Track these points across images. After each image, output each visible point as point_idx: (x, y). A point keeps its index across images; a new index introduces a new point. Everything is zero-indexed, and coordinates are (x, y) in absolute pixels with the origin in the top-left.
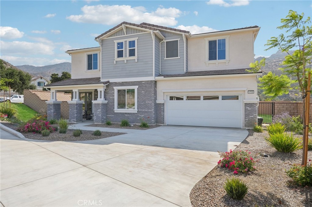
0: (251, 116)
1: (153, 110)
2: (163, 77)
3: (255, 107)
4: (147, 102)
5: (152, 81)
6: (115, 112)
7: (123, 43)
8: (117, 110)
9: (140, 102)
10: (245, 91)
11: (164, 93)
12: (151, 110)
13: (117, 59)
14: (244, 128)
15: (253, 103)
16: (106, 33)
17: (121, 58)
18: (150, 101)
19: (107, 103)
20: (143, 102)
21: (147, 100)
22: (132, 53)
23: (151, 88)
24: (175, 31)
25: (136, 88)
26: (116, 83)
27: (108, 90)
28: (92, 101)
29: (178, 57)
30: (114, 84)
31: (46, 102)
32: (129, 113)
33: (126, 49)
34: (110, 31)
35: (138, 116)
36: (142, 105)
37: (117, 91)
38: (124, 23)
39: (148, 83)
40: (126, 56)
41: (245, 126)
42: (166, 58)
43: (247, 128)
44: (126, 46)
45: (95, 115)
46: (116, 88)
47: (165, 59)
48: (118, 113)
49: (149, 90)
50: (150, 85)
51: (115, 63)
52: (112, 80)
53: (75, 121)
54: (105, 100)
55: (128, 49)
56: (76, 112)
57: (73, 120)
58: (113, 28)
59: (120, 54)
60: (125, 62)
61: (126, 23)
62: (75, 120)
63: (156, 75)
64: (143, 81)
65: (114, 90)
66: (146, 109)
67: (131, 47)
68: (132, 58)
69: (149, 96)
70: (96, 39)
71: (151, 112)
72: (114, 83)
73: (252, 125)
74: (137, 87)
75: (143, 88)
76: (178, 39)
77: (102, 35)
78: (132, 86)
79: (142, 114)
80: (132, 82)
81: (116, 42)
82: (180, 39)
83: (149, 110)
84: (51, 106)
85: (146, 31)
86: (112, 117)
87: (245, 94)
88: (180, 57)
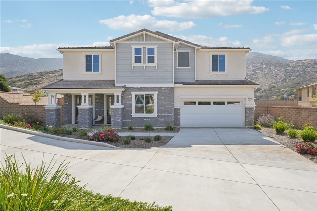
0: (250, 118)
1: (173, 114)
2: (182, 84)
3: (253, 110)
4: (166, 107)
5: (171, 87)
6: (132, 117)
7: (141, 49)
8: (134, 115)
9: (160, 107)
10: (246, 98)
11: (180, 98)
12: (171, 114)
13: (134, 64)
14: (244, 127)
15: (252, 108)
16: (123, 37)
17: (140, 64)
18: (170, 106)
19: (123, 108)
20: (163, 107)
21: (167, 105)
22: (151, 60)
23: (170, 94)
24: (188, 43)
25: (155, 93)
26: (133, 88)
27: (124, 95)
28: (110, 106)
29: (189, 66)
30: (131, 89)
31: (44, 106)
32: (147, 117)
33: (144, 55)
34: (128, 35)
35: (158, 120)
36: (162, 109)
37: (135, 96)
38: (144, 30)
39: (167, 90)
40: (144, 62)
41: (245, 125)
42: (179, 66)
43: (247, 127)
44: (144, 52)
45: (113, 121)
46: (134, 93)
47: (177, 67)
48: (136, 118)
49: (169, 96)
50: (170, 91)
51: (133, 68)
52: (128, 85)
53: (86, 128)
54: (122, 105)
55: (147, 55)
56: (88, 118)
57: (84, 127)
58: (132, 33)
59: (138, 60)
60: (145, 68)
61: (147, 31)
62: (87, 126)
63: (175, 83)
64: (163, 88)
65: (132, 95)
66: (166, 114)
67: (150, 55)
68: (151, 64)
69: (169, 102)
70: (111, 42)
71: (171, 116)
72: (131, 87)
73: (250, 124)
74: (157, 92)
75: (162, 94)
76: (190, 51)
77: (119, 38)
78: (151, 91)
79: (162, 119)
80: (151, 88)
81: (133, 47)
82: (191, 51)
83: (169, 114)
84: (52, 112)
85: (166, 41)
86: (129, 122)
87: (246, 101)
88: (191, 67)
